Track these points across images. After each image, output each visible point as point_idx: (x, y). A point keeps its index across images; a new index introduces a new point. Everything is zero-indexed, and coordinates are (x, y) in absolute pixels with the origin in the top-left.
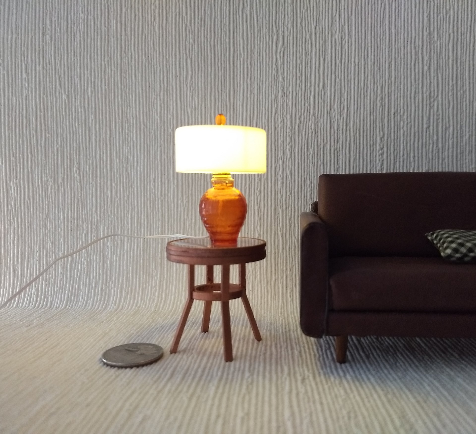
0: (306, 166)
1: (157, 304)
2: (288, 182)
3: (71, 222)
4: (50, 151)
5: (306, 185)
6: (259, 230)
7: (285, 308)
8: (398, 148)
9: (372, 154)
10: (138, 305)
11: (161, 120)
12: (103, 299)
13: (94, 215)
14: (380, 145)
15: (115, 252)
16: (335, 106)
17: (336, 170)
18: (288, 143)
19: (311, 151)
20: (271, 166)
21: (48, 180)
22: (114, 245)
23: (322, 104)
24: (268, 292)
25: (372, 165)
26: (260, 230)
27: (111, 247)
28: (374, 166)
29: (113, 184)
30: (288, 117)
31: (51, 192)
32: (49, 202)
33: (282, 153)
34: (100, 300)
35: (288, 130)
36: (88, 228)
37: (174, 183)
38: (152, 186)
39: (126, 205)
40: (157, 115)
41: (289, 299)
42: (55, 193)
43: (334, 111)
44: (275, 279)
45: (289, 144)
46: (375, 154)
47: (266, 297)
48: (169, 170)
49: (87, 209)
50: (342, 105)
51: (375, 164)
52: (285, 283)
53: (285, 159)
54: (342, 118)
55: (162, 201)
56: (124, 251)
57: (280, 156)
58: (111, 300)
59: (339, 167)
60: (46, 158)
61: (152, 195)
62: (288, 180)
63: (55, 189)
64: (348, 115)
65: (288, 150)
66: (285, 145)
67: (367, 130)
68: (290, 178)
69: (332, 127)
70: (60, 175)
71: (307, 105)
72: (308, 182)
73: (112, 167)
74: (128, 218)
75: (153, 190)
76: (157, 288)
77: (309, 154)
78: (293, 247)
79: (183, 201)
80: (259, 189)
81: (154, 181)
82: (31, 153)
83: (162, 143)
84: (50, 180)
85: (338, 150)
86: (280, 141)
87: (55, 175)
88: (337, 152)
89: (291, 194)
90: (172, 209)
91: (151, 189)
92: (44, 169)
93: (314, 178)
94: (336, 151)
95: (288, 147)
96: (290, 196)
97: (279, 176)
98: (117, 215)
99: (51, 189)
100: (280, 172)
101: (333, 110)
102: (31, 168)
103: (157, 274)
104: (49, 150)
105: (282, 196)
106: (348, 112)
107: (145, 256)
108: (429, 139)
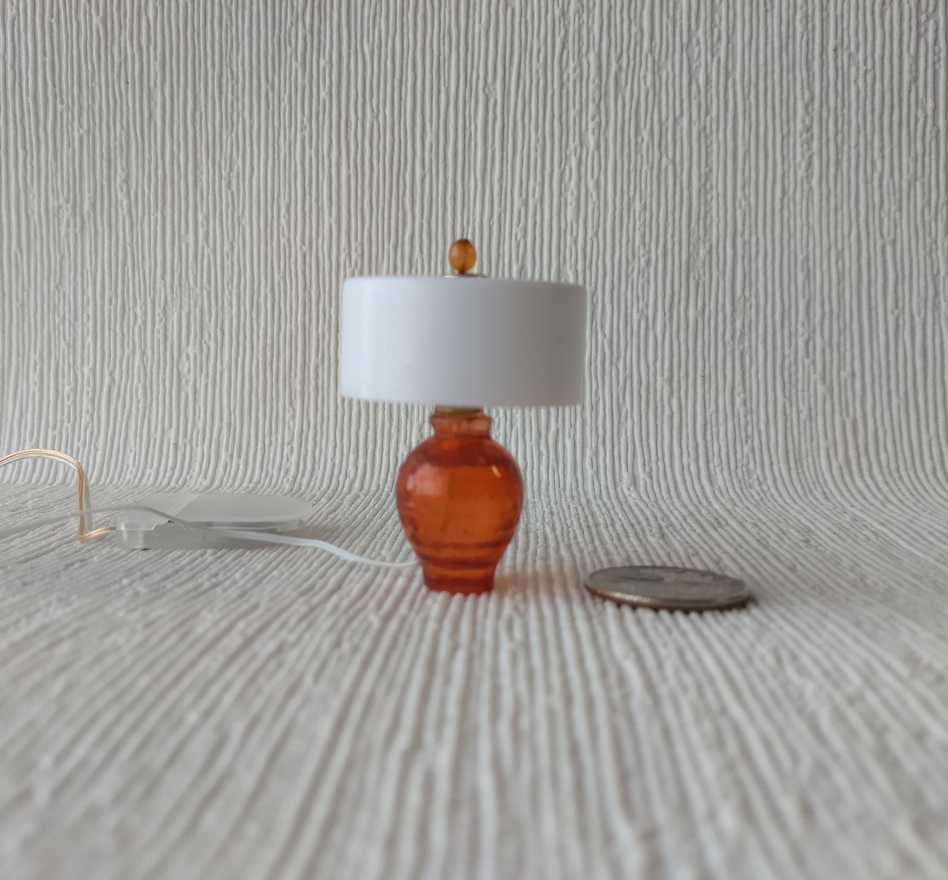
0: (632, 168)
1: (295, 478)
2: (590, 207)
3: (110, 300)
4: (65, 142)
5: (632, 214)
7: (581, 490)
8: (846, 127)
9: (785, 141)
10: (255, 480)
11: (304, 71)
12: (178, 467)
13: (159, 284)
14: (803, 121)
15: (204, 368)
16: (700, 33)
17: (703, 176)
18: (590, 116)
19: (645, 134)
20: (552, 171)
21: (60, 207)
22: (202, 351)
23: (670, 27)
24: (540, 455)
25: (786, 167)
27: (196, 356)
28: (792, 170)
29: (200, 217)
30: (592, 57)
31: (67, 235)
32: (62, 257)
33: (577, 141)
34: (173, 469)
35: (591, 87)
36: (145, 314)
37: (330, 215)
38: (283, 221)
39: (227, 263)
40: (296, 60)
41: (589, 472)
42: (76, 235)
43: (698, 43)
44: (558, 430)
45: (593, 119)
46: (792, 141)
47: (535, 467)
48: (320, 184)
49: (144, 272)
50: (716, 31)
51: (792, 163)
52: (578, 437)
53: (584, 155)
54: (715, 59)
55: (304, 256)
56: (222, 364)
57: (571, 147)
58: (197, 469)
59: (711, 170)
60: (56, 159)
61: (282, 240)
62: (591, 202)
63: (75, 226)
64: (730, 53)
65: (590, 131)
66: (584, 122)
67: (773, 87)
68: (595, 198)
69: (694, 80)
70: (86, 194)
71: (634, 29)
72: (638, 206)
73: (198, 179)
74: (231, 293)
75: (286, 231)
76: (295, 444)
77: (639, 140)
78: (599, 357)
79: (350, 254)
80: (521, 225)
81: (288, 211)
82: (24, 147)
83: (306, 123)
84: (64, 206)
85: (708, 131)
86: (572, 113)
87: (75, 195)
88: (706, 136)
89: (597, 234)
90: (327, 273)
91: (281, 229)
92: (53, 183)
93: (652, 196)
94: (703, 135)
95: (591, 125)
96: (595, 239)
97: (569, 194)
98: (207, 286)
99: (68, 226)
100: (573, 185)
101: (694, 41)
102: (25, 179)
103: (294, 416)
104: (62, 141)
105: (576, 241)
106: (730, 46)
107: (268, 376)
108: (917, 108)
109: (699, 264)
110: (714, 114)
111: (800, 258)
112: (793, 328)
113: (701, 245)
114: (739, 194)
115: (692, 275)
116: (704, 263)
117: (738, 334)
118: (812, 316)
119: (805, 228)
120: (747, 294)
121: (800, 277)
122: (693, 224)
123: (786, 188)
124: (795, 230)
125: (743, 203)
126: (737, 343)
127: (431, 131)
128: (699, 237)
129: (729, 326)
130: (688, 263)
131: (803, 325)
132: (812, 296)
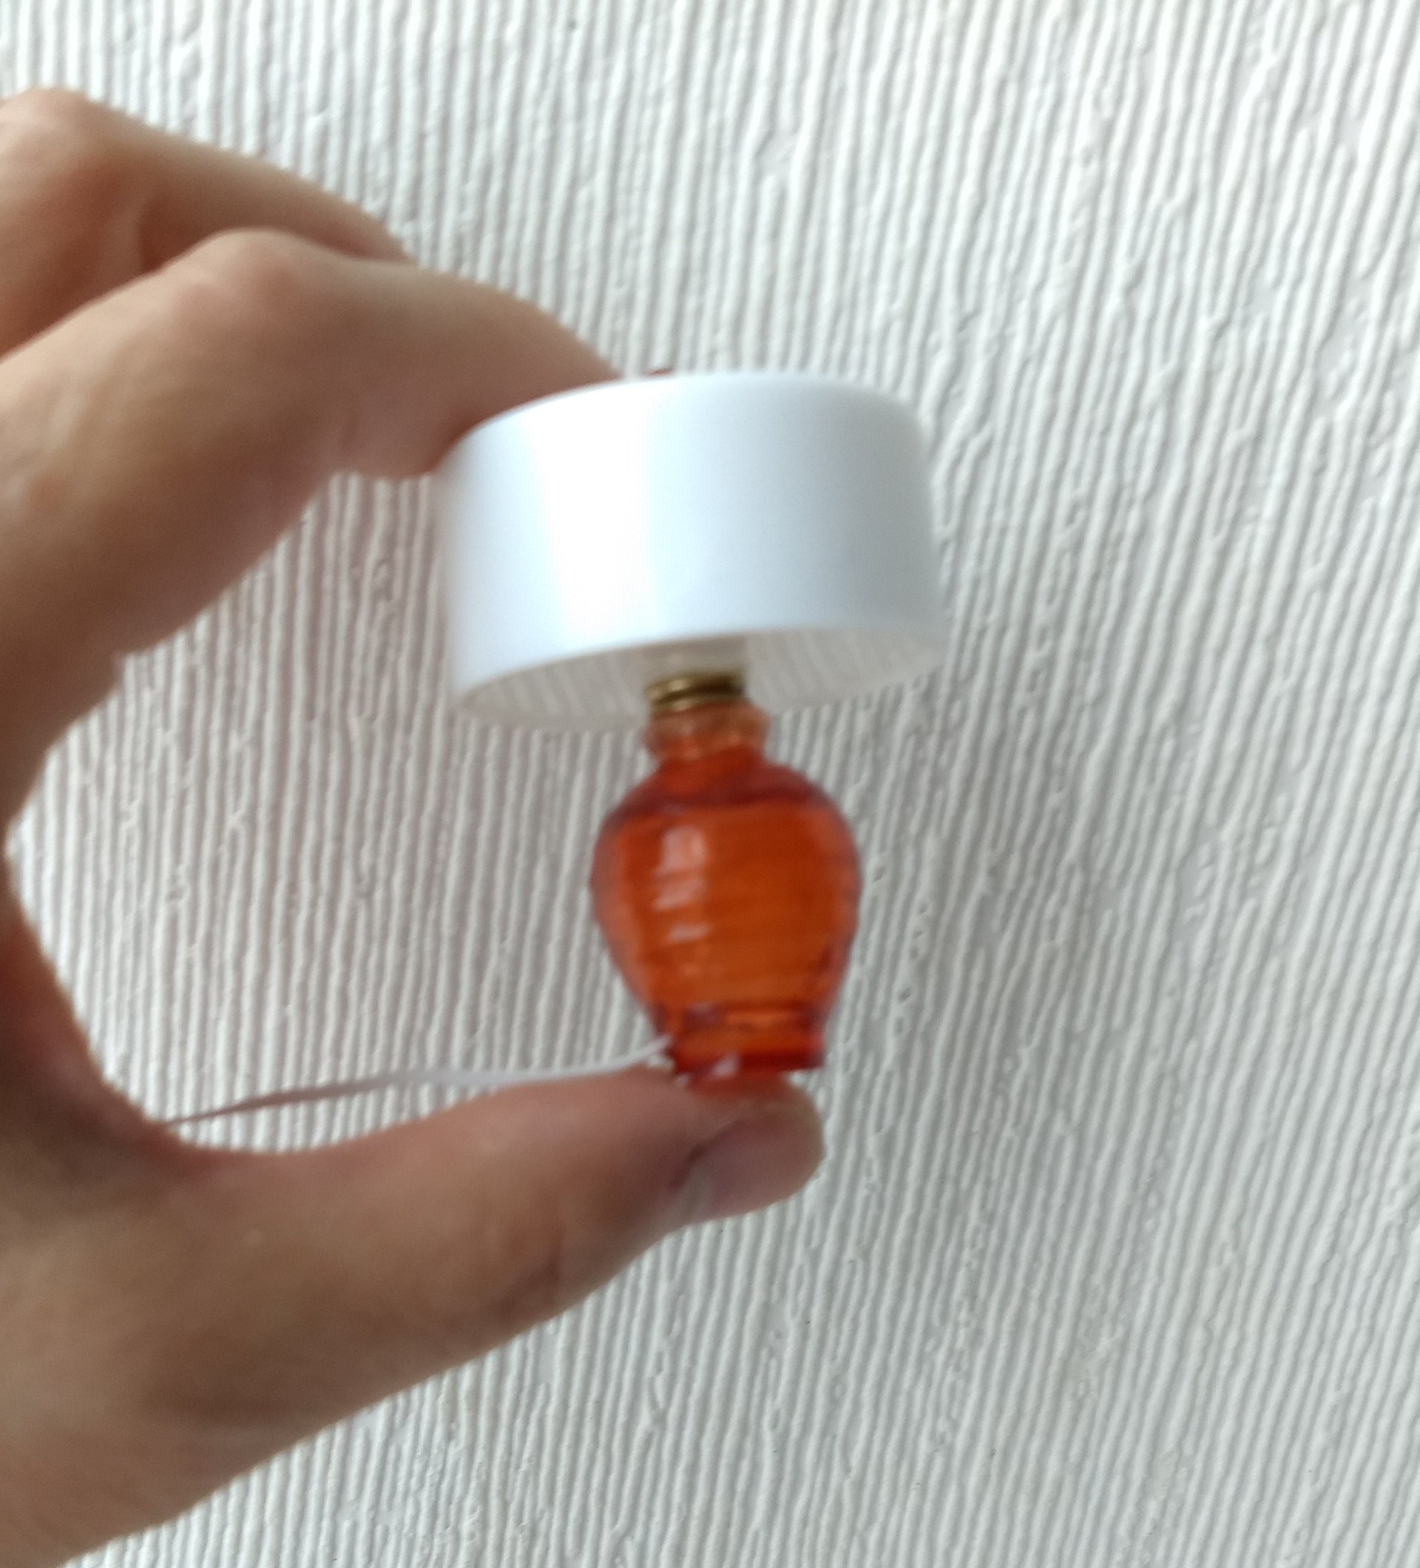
0: (977, 1127)
2: (862, 1193)
5: (956, 1229)
6: (660, 1397)
9: (1372, 1134)
11: (186, 753)
16: (1227, 833)
17: (1145, 1178)
18: (898, 987)
23: (1150, 810)
25: (1357, 1191)
26: (669, 1398)
28: (1369, 1202)
30: (931, 847)
33: (854, 1039)
35: (914, 921)
40: (166, 725)
43: (1213, 860)
45: (904, 996)
46: (1388, 1136)
50: (1269, 834)
51: (1374, 1186)
53: (867, 1073)
54: (1249, 905)
62: (863, 1181)
64: (1292, 899)
65: (891, 1024)
66: (880, 998)
67: (1380, 1001)
68: (875, 1175)
69: (1178, 946)
71: (1054, 799)
77: (1007, 1065)
83: (183, 881)
85: (1184, 1074)
88: (1175, 1090)
89: (866, 1255)
94: (1167, 1083)
95: (896, 1010)
96: (860, 1266)
101: (1204, 852)
105: (815, 1257)
106: (1298, 880)
109: (1092, 1365)
110: (1210, 1038)
111: (1331, 1397)
112: (1272, 1539)
113: (1106, 1329)
114: (1225, 1232)
115: (1069, 1386)
116: (1103, 1366)
117: (1146, 1528)
118: (1321, 1520)
119: (1361, 1339)
120: (1188, 1449)
121: (1319, 1439)
122: (1098, 1279)
123: (1343, 1238)
124: (1338, 1334)
125: (1229, 1256)
126: (1139, 1546)
127: (501, 952)
128: (1104, 1309)
129: (1129, 1510)
130: (1066, 1362)
131: (1296, 1537)
132: (1335, 1480)
